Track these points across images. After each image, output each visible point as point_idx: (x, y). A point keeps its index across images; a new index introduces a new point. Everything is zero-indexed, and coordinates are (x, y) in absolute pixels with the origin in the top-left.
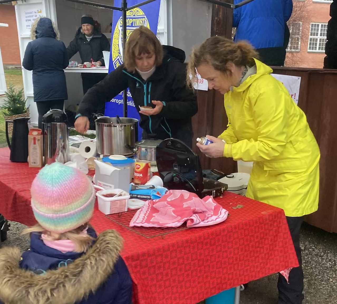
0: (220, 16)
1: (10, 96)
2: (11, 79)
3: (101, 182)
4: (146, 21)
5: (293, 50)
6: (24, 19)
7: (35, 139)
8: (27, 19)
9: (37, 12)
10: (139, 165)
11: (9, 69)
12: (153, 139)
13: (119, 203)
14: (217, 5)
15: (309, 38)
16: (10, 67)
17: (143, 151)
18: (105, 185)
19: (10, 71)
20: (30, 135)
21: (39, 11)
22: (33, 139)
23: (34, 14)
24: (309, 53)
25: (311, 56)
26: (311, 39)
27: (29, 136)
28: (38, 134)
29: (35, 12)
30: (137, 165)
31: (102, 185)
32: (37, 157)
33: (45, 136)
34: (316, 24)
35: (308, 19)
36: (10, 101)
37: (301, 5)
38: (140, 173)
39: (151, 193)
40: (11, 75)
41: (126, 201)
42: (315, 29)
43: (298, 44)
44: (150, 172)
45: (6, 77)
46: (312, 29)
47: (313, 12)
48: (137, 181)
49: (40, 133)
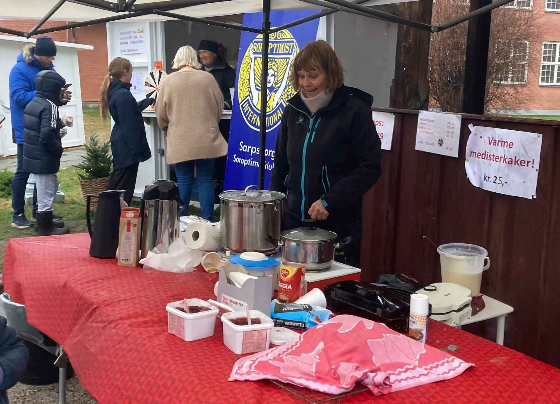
0: (411, 40)
1: (89, 150)
2: (92, 123)
3: (226, 297)
4: (295, 46)
5: (517, 83)
6: (118, 41)
7: (129, 224)
8: (122, 41)
9: (137, 32)
10: (287, 271)
11: (89, 108)
12: (309, 228)
13: (256, 335)
14: (405, 26)
15: (542, 65)
16: (91, 106)
17: (293, 246)
18: (233, 302)
19: (90, 110)
20: (122, 217)
21: (141, 30)
22: (126, 224)
23: (133, 35)
24: (541, 86)
25: (544, 92)
26: (544, 66)
27: (121, 219)
28: (135, 216)
29: (135, 32)
30: (284, 269)
31: (228, 302)
32: (131, 250)
33: (145, 219)
34: (551, 44)
35: (539, 37)
36: (90, 158)
37: (526, 16)
38: (287, 283)
39: (306, 319)
40: (91, 117)
41: (268, 331)
42: (550, 52)
43: (523, 73)
44: (304, 281)
45: (85, 120)
46: (545, 52)
47: (546, 27)
48: (283, 297)
49: (138, 214)
